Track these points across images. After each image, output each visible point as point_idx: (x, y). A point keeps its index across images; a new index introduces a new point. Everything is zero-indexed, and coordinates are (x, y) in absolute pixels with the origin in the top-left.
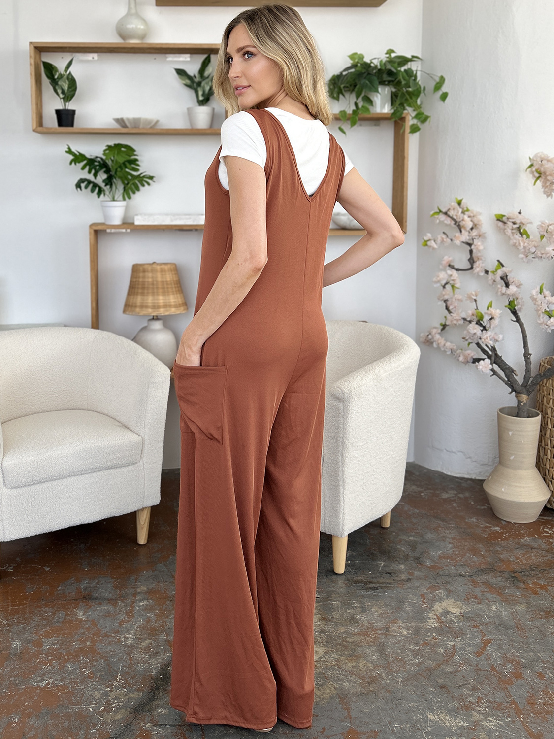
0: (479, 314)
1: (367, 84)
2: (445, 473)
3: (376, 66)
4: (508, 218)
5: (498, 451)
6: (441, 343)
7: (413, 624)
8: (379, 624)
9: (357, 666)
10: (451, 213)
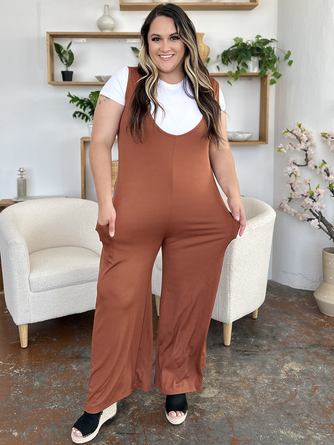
0: (312, 192)
1: (244, 55)
2: (291, 286)
3: (250, 45)
4: (329, 135)
5: (322, 274)
6: (288, 209)
7: (271, 376)
8: (251, 376)
9: (238, 401)
10: (294, 132)
